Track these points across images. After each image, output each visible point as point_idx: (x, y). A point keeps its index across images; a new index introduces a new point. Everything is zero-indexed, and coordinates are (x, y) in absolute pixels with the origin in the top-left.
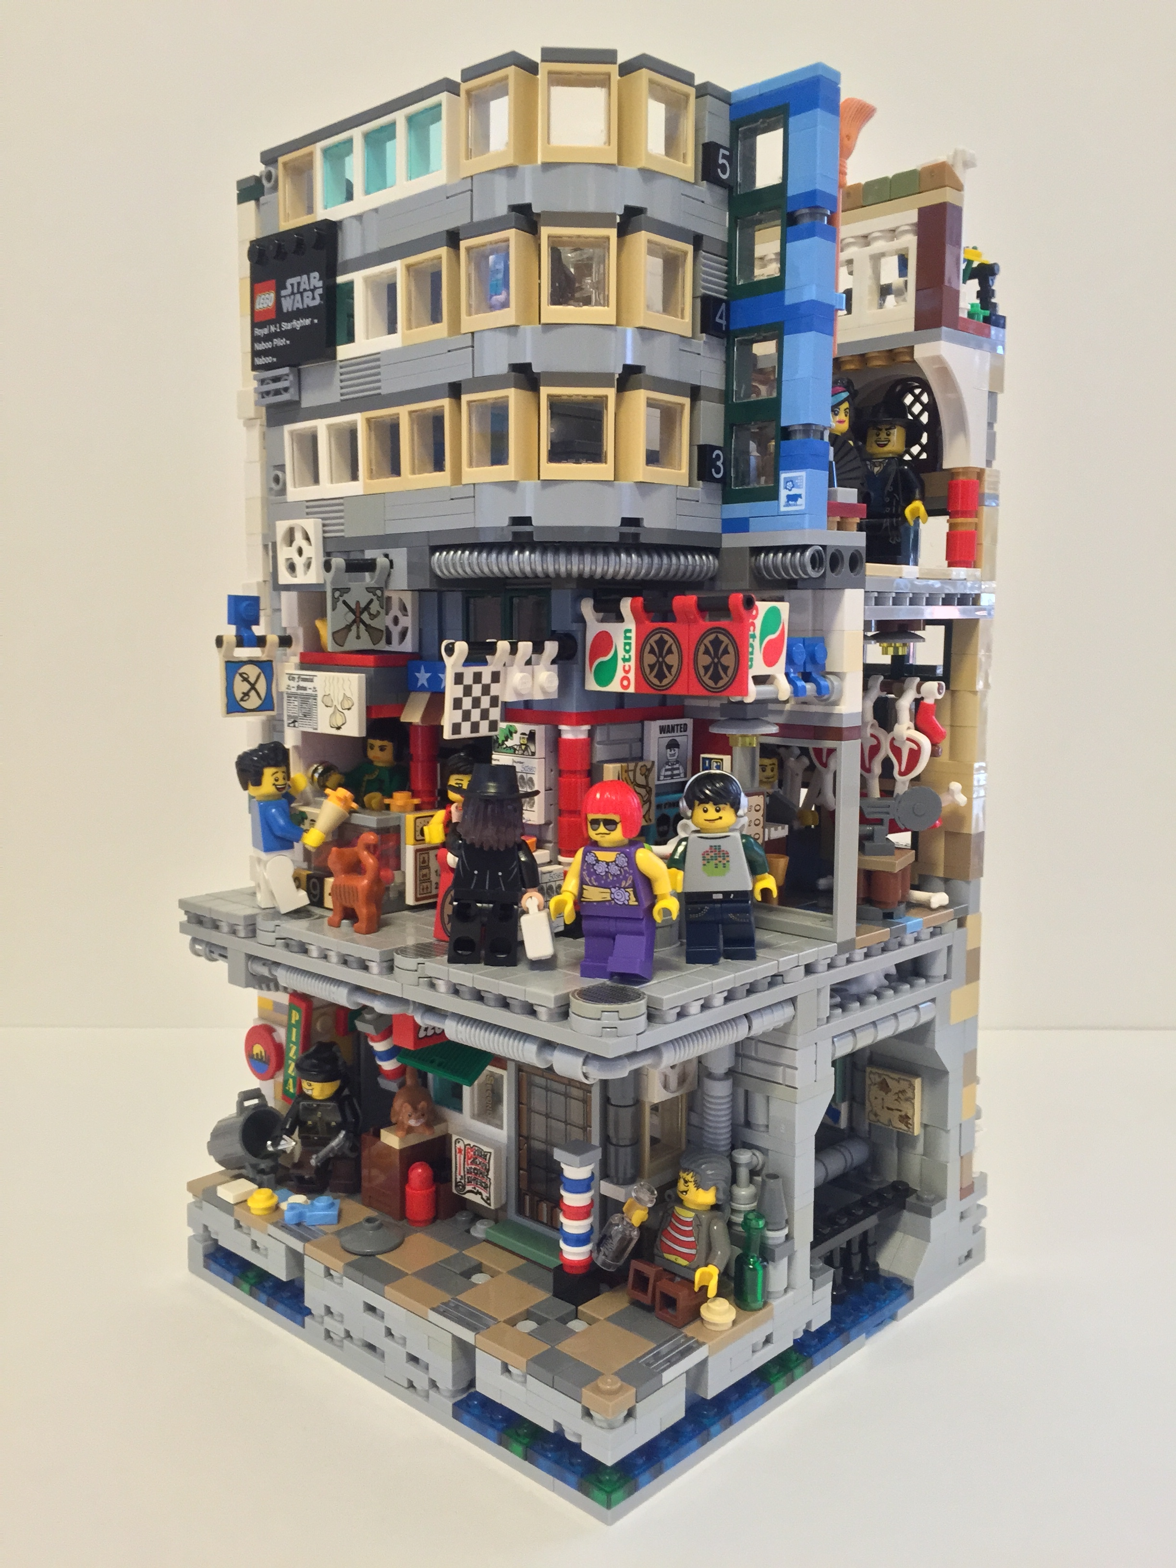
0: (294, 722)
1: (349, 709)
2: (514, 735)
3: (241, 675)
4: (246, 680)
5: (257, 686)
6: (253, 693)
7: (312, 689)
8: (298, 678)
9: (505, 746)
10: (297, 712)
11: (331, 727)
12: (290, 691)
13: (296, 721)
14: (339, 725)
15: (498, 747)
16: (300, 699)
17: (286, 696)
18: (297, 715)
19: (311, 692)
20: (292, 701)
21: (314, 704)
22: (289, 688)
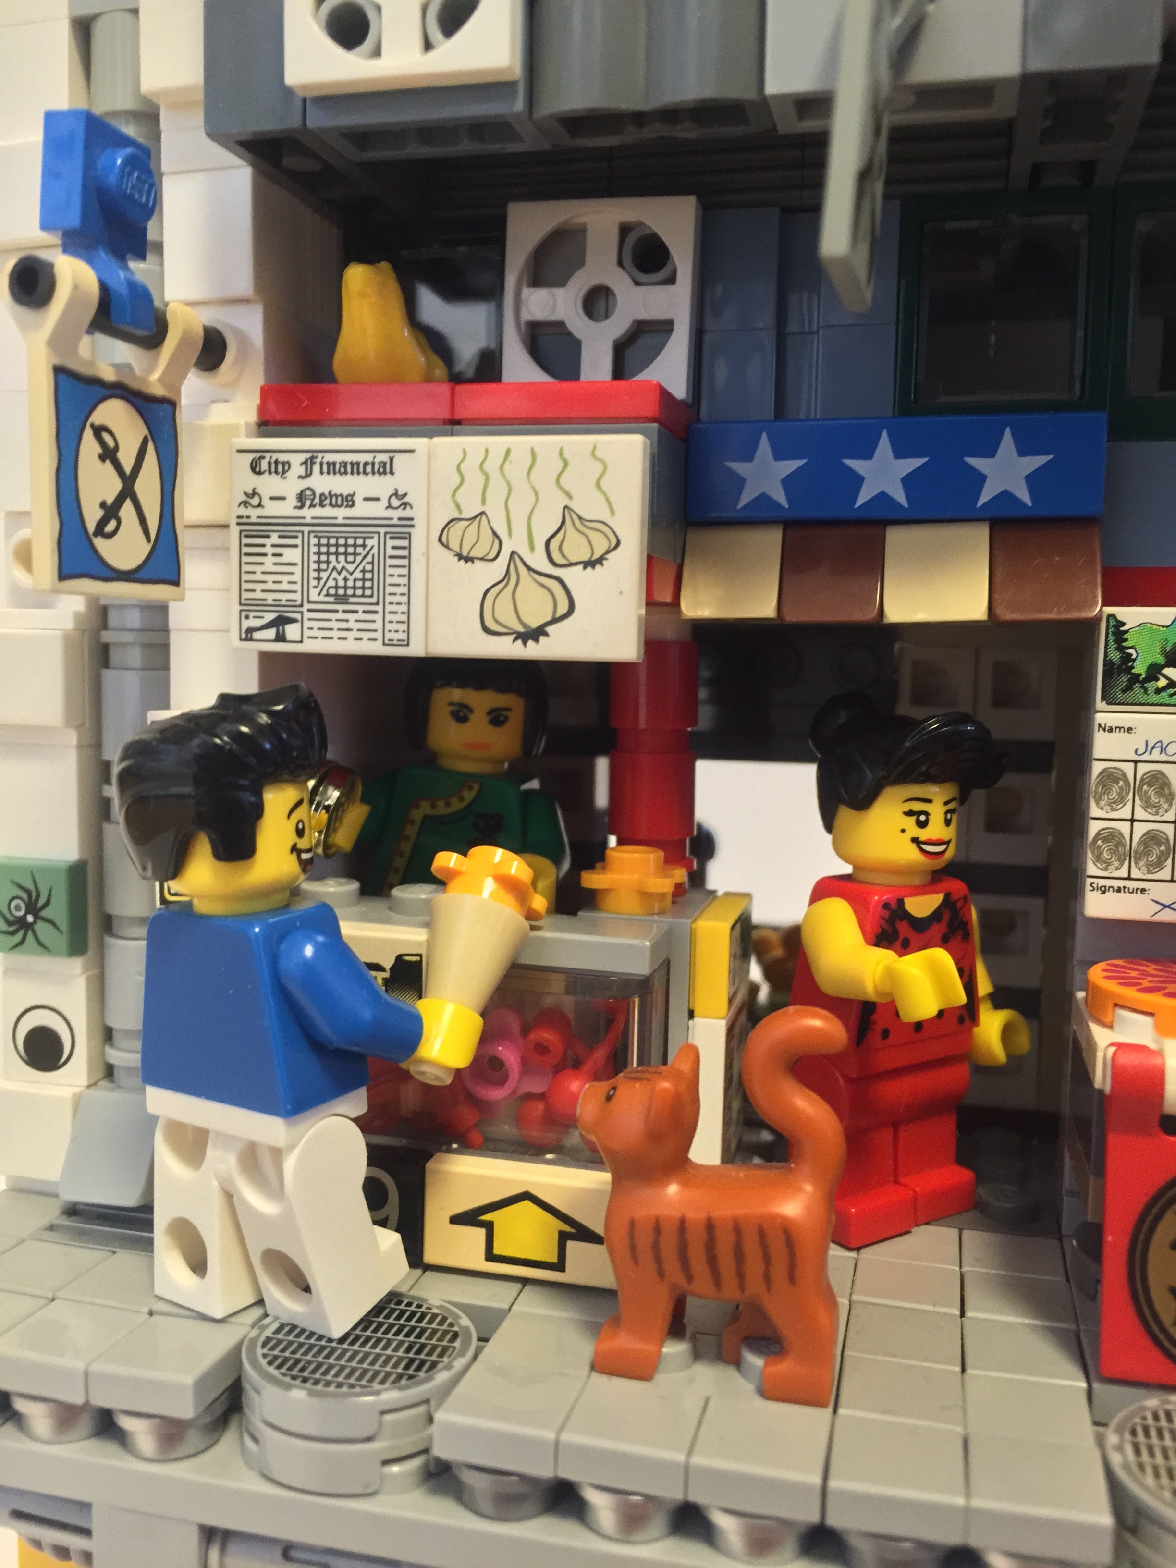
1: (590, 564)
3: (97, 432)
4: (110, 454)
5: (140, 487)
6: (128, 511)
7: (384, 502)
8: (309, 463)
9: (1162, 682)
10: (298, 587)
11: (487, 630)
12: (260, 512)
13: (293, 621)
14: (534, 624)
15: (1128, 688)
16: (314, 541)
17: (235, 530)
18: (298, 596)
19: (378, 510)
20: (269, 550)
21: (390, 552)
22: (255, 501)
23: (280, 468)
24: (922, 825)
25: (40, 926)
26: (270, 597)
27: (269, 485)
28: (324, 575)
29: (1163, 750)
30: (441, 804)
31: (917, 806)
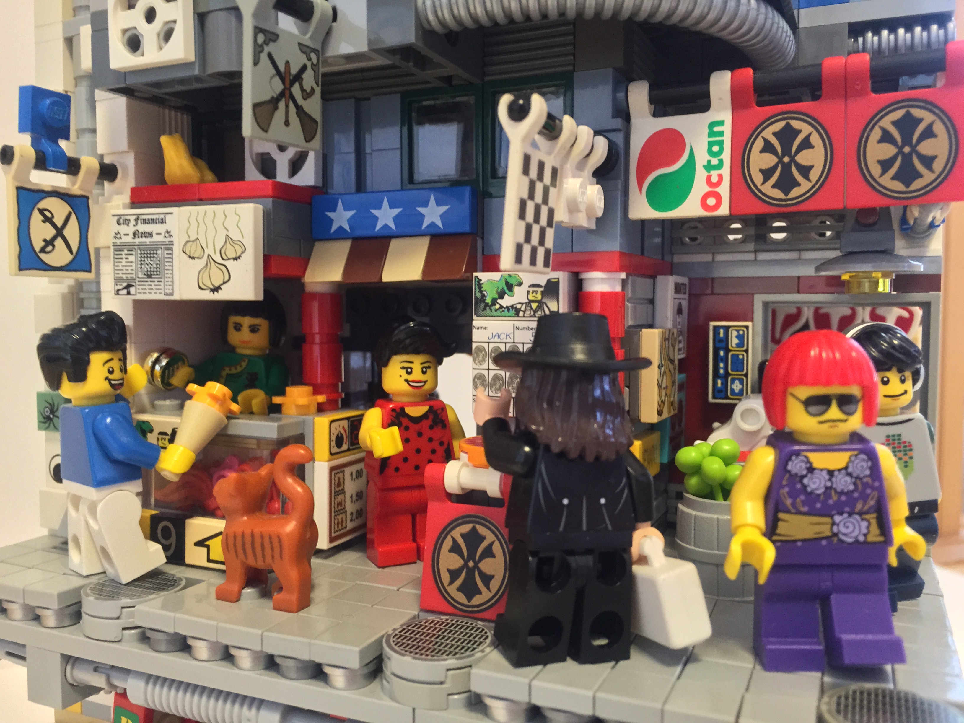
0: (128, 286)
1: (236, 259)
2: (516, 289)
3: (41, 211)
4: (48, 220)
5: (66, 232)
6: (59, 242)
7: (163, 235)
8: (136, 220)
9: (497, 306)
10: (134, 272)
11: (200, 288)
12: (121, 241)
13: (132, 286)
14: (217, 285)
15: (485, 309)
16: (139, 252)
17: (112, 248)
18: (134, 276)
19: (160, 238)
20: (124, 256)
21: (166, 256)
22: (118, 236)
23: (127, 222)
24: (409, 373)
25: (55, 420)
26: (124, 276)
27: (123, 229)
28: (143, 266)
29: (499, 337)
30: (233, 369)
31: (406, 365)
